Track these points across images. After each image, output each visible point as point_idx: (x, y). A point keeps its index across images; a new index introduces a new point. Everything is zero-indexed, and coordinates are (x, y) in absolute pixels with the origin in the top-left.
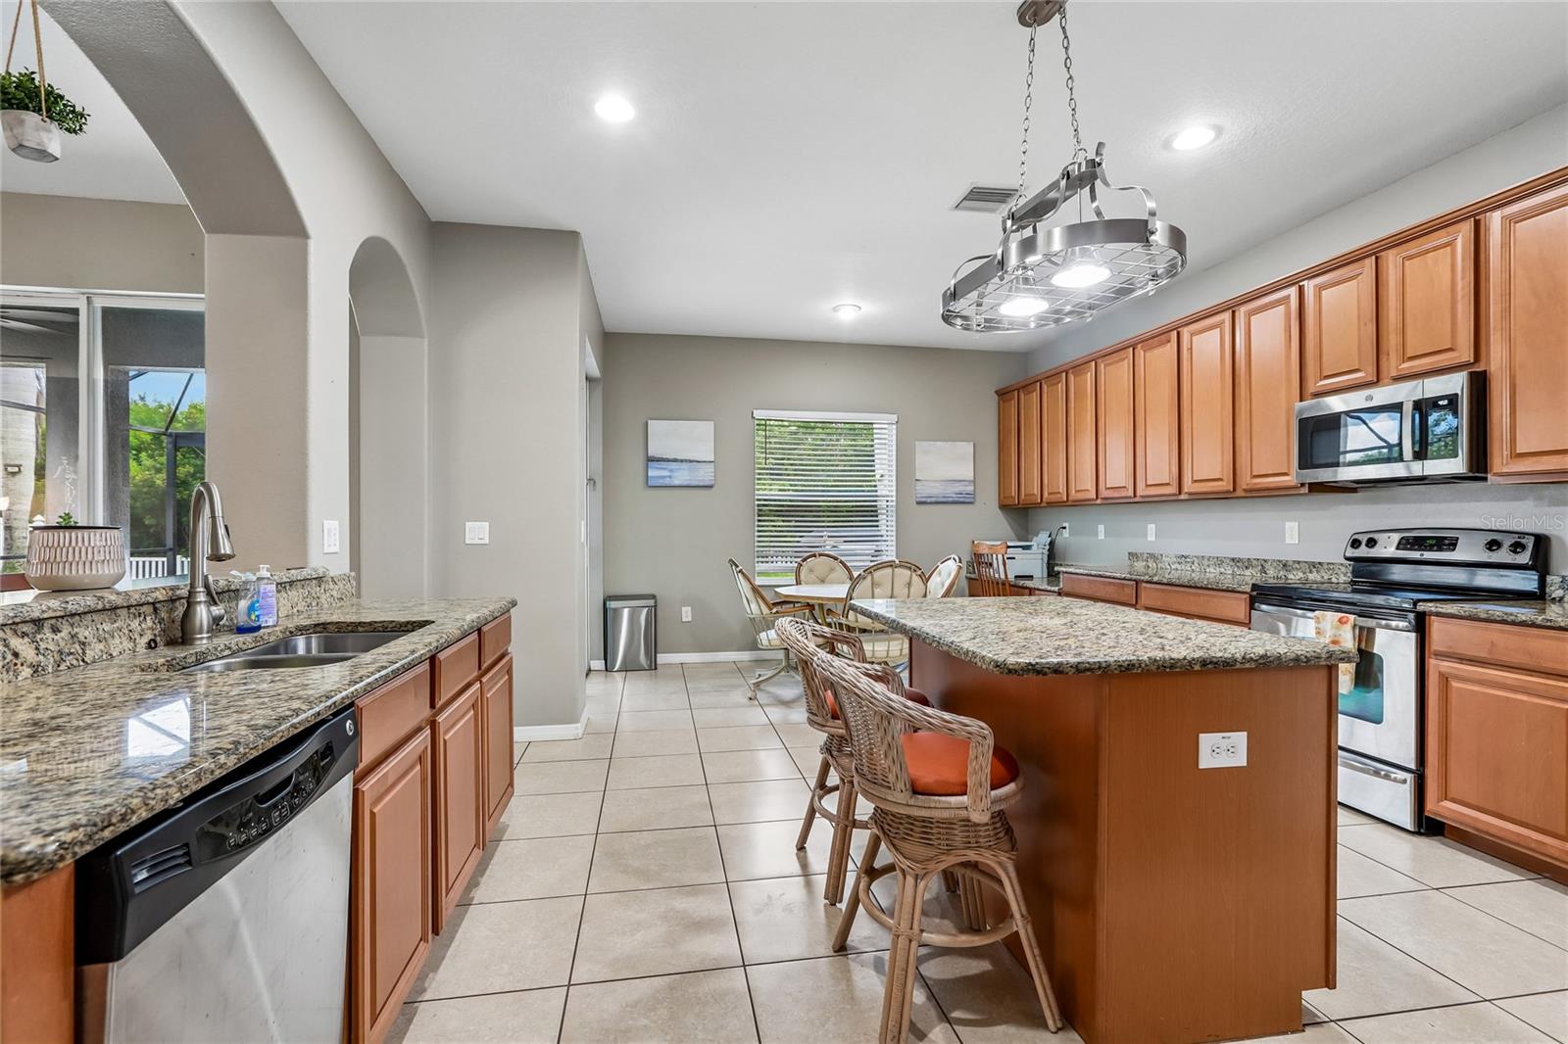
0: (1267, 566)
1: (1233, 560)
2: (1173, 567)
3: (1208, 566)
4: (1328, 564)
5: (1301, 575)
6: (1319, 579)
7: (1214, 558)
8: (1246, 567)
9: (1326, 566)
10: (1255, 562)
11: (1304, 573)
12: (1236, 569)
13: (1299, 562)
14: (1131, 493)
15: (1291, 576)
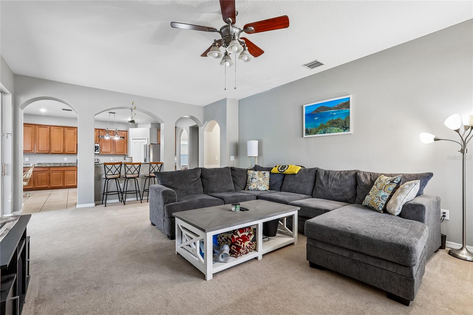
1: (54, 163)
3: (47, 164)
10: (59, 163)
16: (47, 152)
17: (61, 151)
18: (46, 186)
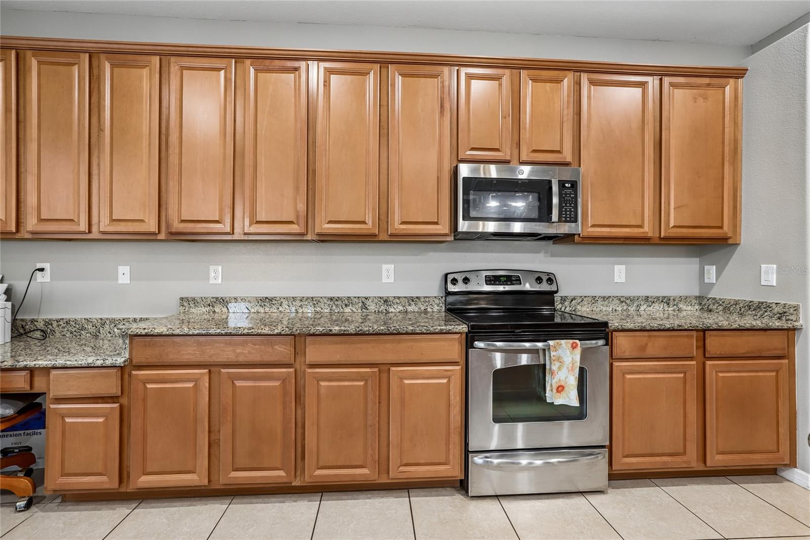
0: (368, 303)
1: (331, 299)
2: (253, 310)
3: (301, 306)
4: (425, 297)
5: (401, 308)
6: (416, 309)
7: (308, 298)
8: (346, 305)
9: (422, 300)
10: (356, 300)
11: (404, 307)
12: (334, 307)
13: (399, 298)
14: (228, 229)
15: (391, 310)
16: (295, 228)
17: (364, 222)
18: (282, 473)
